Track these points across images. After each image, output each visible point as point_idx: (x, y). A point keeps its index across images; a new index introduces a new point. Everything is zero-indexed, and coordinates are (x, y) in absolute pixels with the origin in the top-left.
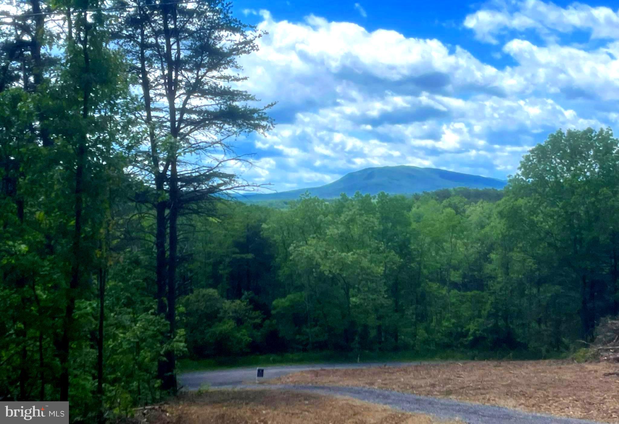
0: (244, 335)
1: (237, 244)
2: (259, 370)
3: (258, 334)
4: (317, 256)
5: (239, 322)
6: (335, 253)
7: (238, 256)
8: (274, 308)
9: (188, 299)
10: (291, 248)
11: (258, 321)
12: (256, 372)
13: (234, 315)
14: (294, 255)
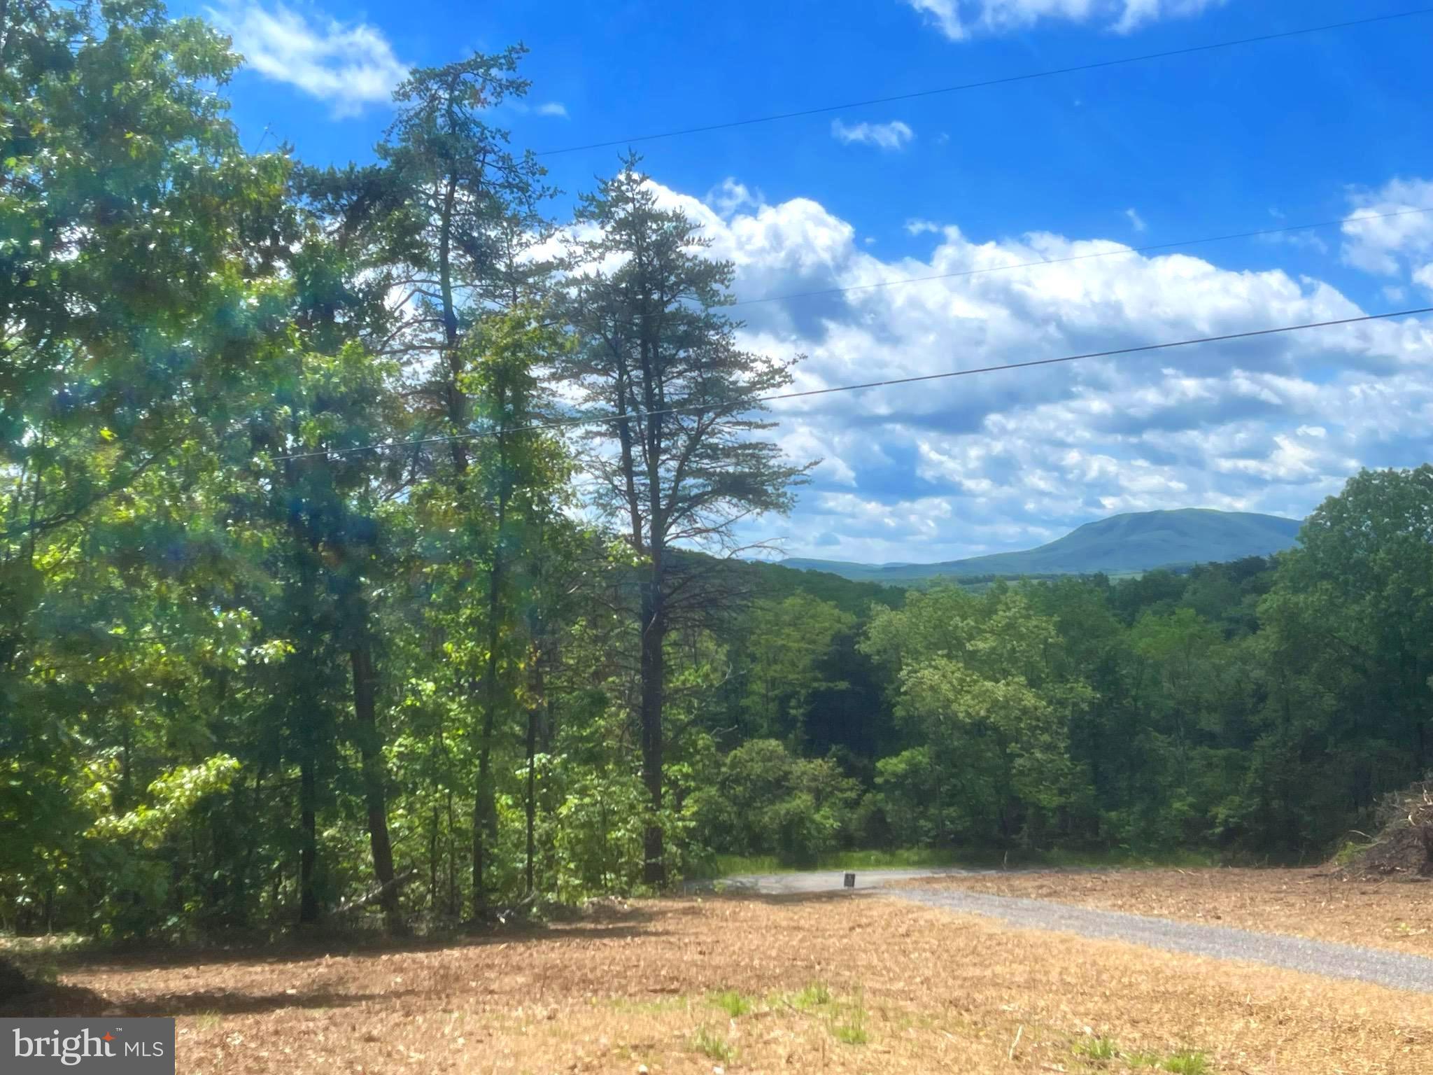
0: (827, 818)
1: (819, 665)
2: (847, 876)
3: (855, 817)
4: (945, 687)
5: (820, 796)
6: (975, 682)
7: (823, 686)
8: (881, 773)
9: (735, 756)
10: (903, 673)
11: (852, 795)
12: (842, 879)
13: (813, 784)
14: (910, 683)
